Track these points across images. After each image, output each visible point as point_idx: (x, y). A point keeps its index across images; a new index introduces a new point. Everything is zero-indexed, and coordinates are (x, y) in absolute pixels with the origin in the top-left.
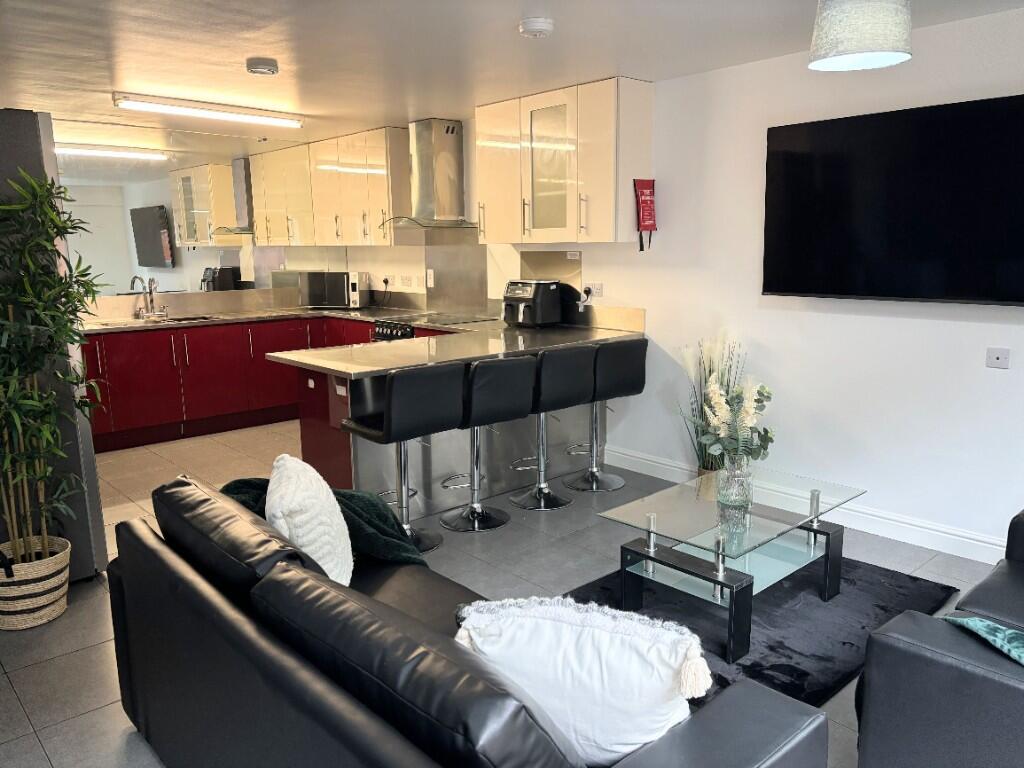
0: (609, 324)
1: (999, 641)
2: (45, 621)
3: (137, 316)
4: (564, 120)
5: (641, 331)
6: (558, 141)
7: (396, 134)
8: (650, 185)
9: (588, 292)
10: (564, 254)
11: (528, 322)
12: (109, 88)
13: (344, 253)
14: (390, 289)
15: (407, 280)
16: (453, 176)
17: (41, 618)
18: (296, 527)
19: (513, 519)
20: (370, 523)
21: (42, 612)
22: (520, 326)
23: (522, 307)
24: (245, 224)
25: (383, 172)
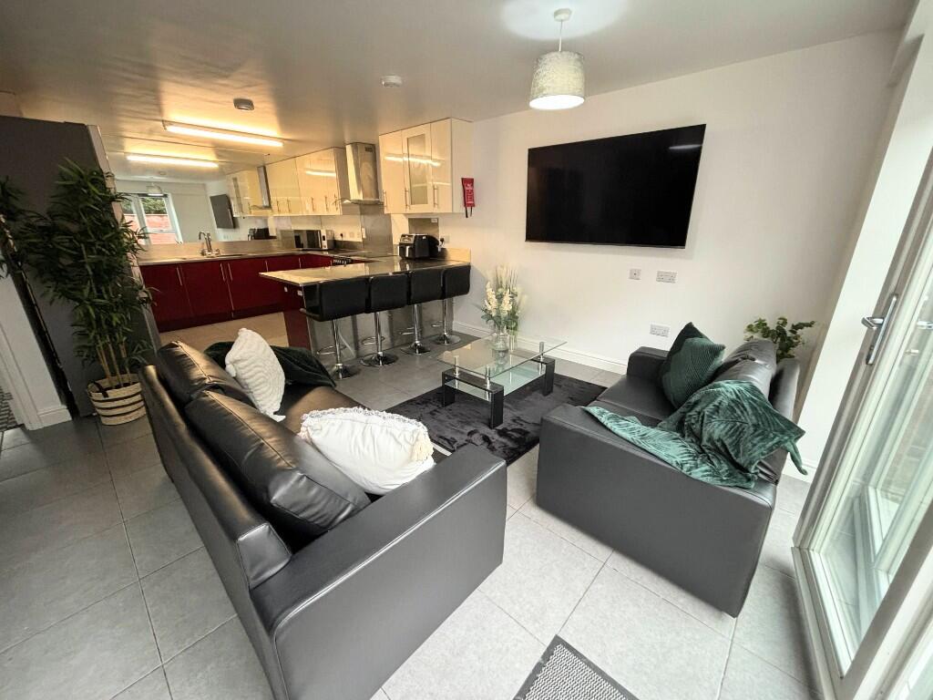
0: (455, 259)
1: (603, 419)
2: (133, 419)
3: (203, 254)
4: (425, 146)
5: (468, 261)
6: (421, 156)
7: (340, 151)
8: (471, 181)
9: (442, 240)
10: (430, 219)
11: (411, 256)
12: (159, 118)
13: (319, 219)
14: (344, 239)
15: (352, 235)
16: (371, 175)
17: (130, 417)
18: (240, 368)
19: (400, 359)
20: (298, 364)
21: (131, 415)
22: (407, 259)
23: (408, 247)
24: (268, 204)
25: (334, 175)
